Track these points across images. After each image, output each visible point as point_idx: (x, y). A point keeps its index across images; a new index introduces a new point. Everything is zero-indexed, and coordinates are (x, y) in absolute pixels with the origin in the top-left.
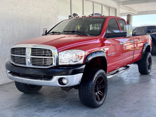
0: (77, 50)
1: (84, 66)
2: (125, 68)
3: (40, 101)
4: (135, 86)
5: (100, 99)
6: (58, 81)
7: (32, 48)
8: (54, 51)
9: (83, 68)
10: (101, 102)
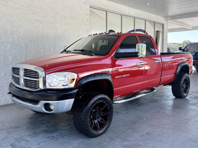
0: (67, 73)
1: (76, 91)
2: (150, 90)
3: (43, 124)
4: (158, 112)
5: (100, 128)
6: (44, 107)
7: (25, 69)
8: (41, 73)
9: (74, 93)
10: (101, 131)
